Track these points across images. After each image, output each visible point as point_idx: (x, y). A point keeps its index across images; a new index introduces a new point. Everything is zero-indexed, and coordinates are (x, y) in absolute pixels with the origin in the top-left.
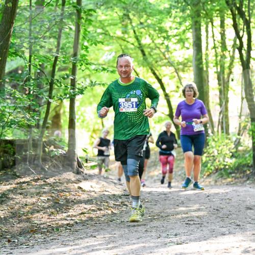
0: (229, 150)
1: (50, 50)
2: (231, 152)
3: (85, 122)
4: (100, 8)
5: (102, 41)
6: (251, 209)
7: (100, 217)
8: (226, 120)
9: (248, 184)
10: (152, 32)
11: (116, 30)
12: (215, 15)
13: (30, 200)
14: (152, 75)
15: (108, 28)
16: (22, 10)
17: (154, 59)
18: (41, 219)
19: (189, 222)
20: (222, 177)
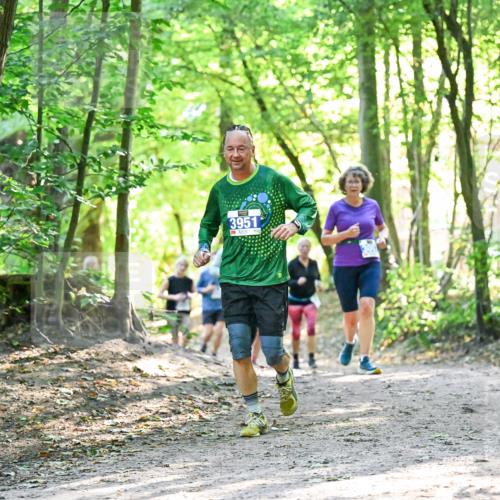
0: (431, 294)
1: (79, 100)
2: (434, 300)
3: (148, 241)
4: (176, 18)
5: (181, 82)
6: (472, 411)
7: (175, 428)
8: (425, 237)
9: (467, 362)
10: (279, 64)
11: (208, 61)
12: (404, 31)
13: (39, 395)
14: (279, 149)
15: (192, 57)
16: (23, 20)
17: (283, 117)
18: (60, 430)
19: (352, 438)
20: (416, 348)
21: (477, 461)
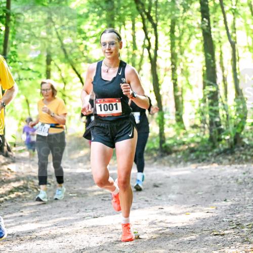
3: (14, 112)
6: (157, 186)
9: (155, 165)
14: (73, 70)
17: (74, 57)
19: (104, 199)
21: (160, 209)
